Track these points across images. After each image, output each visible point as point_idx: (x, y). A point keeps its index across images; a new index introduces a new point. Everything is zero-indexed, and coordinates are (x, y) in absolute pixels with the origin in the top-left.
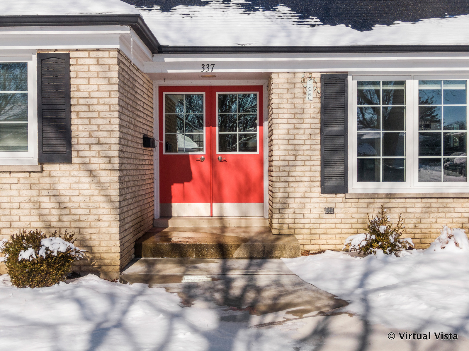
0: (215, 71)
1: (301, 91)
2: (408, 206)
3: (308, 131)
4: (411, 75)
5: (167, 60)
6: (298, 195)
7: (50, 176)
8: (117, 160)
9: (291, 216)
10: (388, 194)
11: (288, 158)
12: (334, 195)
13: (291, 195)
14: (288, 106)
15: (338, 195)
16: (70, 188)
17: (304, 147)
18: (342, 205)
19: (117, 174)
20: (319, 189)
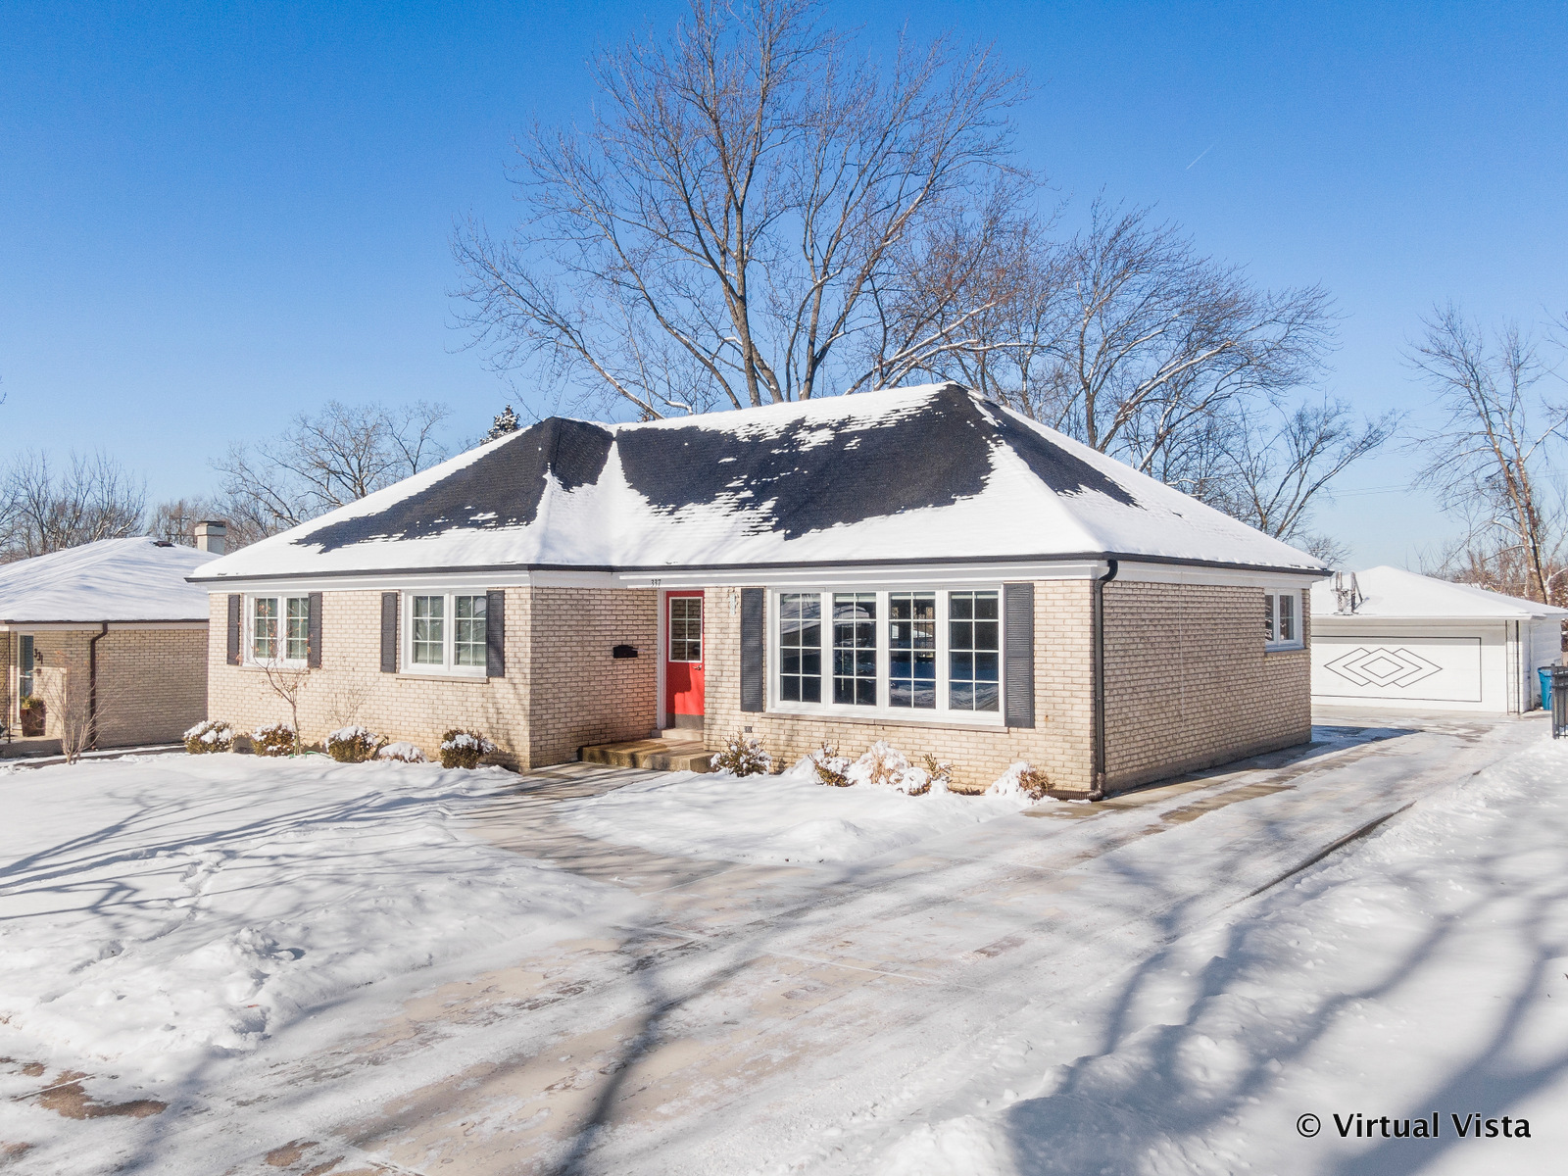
0: (661, 586)
1: (726, 605)
2: (813, 729)
3: (732, 647)
4: (825, 589)
5: (621, 578)
6: (723, 712)
7: (493, 687)
8: (529, 676)
9: (718, 732)
10: (793, 716)
11: (716, 673)
12: (751, 714)
13: (719, 711)
14: (716, 620)
15: (756, 714)
16: (503, 698)
17: (729, 663)
18: (758, 725)
19: (529, 687)
20: (739, 707)
